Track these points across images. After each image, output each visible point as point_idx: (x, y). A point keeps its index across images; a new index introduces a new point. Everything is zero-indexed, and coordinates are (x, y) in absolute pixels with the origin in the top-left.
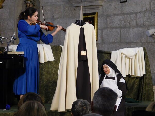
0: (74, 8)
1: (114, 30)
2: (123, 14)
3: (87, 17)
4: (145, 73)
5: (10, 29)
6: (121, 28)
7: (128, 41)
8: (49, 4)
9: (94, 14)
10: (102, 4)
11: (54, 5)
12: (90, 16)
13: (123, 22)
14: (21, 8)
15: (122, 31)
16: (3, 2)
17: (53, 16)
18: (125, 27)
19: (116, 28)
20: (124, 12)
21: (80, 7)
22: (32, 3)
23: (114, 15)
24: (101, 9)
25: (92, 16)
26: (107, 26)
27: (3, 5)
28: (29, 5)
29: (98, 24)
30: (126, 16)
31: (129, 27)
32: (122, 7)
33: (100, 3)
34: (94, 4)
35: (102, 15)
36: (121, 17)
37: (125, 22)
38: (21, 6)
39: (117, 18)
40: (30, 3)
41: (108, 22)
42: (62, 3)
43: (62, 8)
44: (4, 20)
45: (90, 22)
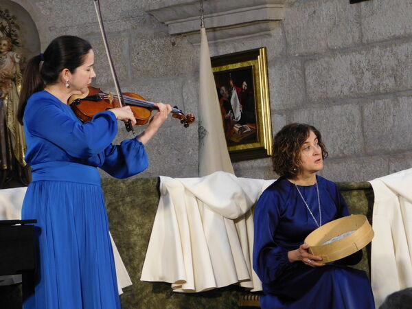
0: (173, 39)
1: (337, 109)
2: (364, 45)
3: (224, 68)
6: (362, 98)
7: (393, 147)
9: (253, 54)
10: (281, 13)
12: (238, 66)
13: (367, 75)
15: (369, 109)
18: (376, 95)
19: (341, 100)
20: (369, 36)
21: (198, 31)
22: (9, 35)
23: (332, 52)
24: (277, 32)
25: (245, 64)
26: (307, 95)
29: (272, 94)
30: (377, 50)
31: (395, 94)
32: (359, 19)
33: (271, 12)
34: (250, 16)
35: (285, 57)
36: (360, 58)
37: (375, 75)
39: (342, 64)
41: (310, 81)
42: (124, 26)
43: (126, 42)
45: (238, 86)
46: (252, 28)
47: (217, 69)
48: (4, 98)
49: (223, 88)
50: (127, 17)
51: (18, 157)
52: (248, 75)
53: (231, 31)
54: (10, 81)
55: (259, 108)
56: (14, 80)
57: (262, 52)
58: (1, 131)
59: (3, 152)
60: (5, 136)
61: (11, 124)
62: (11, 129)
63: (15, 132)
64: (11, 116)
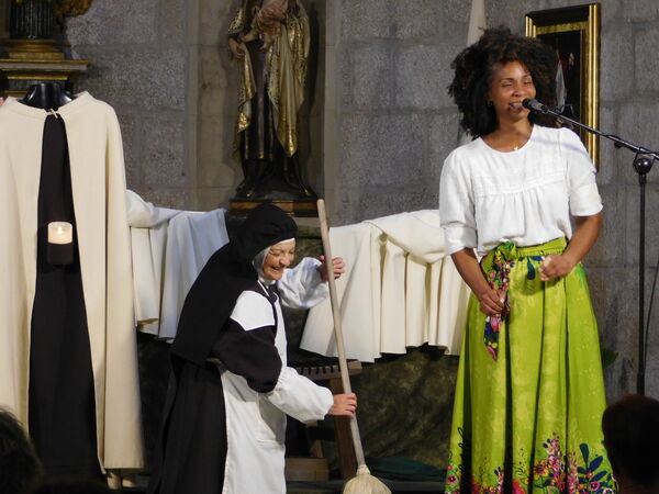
3: (552, 29)
5: (164, 109)
9: (580, 13)
12: (567, 28)
17: (394, 29)
25: (575, 27)
35: (619, 20)
44: (127, 55)
45: (565, 59)
48: (266, 50)
51: (283, 142)
52: (575, 43)
54: (278, 24)
55: (585, 96)
56: (283, 22)
57: (593, 11)
58: (261, 100)
59: (261, 132)
60: (263, 108)
61: (272, 90)
62: (273, 98)
63: (279, 103)
64: (273, 78)
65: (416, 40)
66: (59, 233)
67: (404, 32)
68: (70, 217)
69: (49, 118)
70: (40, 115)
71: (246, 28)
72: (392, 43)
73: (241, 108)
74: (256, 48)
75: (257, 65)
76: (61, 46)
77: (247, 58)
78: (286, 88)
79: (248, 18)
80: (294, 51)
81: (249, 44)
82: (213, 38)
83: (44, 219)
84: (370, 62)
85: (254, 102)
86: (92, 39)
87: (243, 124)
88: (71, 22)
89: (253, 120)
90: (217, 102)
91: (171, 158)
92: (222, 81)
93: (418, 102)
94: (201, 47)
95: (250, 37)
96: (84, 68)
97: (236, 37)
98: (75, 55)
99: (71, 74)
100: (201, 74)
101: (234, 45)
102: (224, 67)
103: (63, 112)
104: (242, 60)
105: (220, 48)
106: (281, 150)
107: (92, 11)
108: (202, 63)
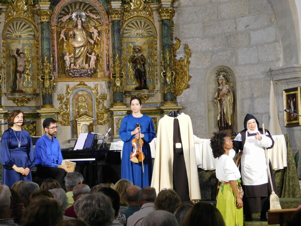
4: (286, 165)
5: (200, 116)
8: (247, 78)
11: (253, 79)
14: (214, 86)
16: (189, 80)
17: (253, 95)
22: (226, 79)
27: (190, 83)
28: (221, 81)
38: (214, 83)
40: (223, 78)
42: (262, 76)
43: (263, 82)
44: (191, 104)
45: (293, 100)
46: (296, 80)
47: (288, 94)
48: (223, 101)
49: (289, 101)
50: (263, 73)
51: (228, 122)
52: (295, 96)
53: (291, 80)
56: (227, 95)
57: (299, 89)
58: (222, 113)
59: (223, 120)
60: (223, 115)
61: (225, 110)
62: (225, 112)
63: (227, 113)
64: (225, 108)
65: (258, 97)
66: (178, 146)
67: (255, 96)
68: (181, 142)
69: (175, 119)
70: (173, 118)
71: (218, 96)
72: (252, 98)
73: (218, 115)
74: (220, 101)
75: (221, 105)
76: (176, 103)
77: (219, 103)
78: (228, 110)
79: (219, 94)
80: (229, 101)
81: (219, 100)
82: (211, 99)
83: (175, 142)
84: (247, 103)
85: (221, 113)
86: (183, 101)
87: (219, 119)
88: (178, 97)
89: (221, 118)
90: (212, 114)
91: (202, 127)
92: (213, 109)
93: (259, 111)
94: (208, 101)
95: (219, 98)
96: (181, 108)
97: (216, 99)
98: (179, 105)
99: (178, 109)
100: (208, 107)
101: (215, 100)
102: (214, 106)
103: (178, 117)
104: (217, 104)
105: (213, 101)
106: (227, 124)
107: (182, 94)
108: (208, 105)
